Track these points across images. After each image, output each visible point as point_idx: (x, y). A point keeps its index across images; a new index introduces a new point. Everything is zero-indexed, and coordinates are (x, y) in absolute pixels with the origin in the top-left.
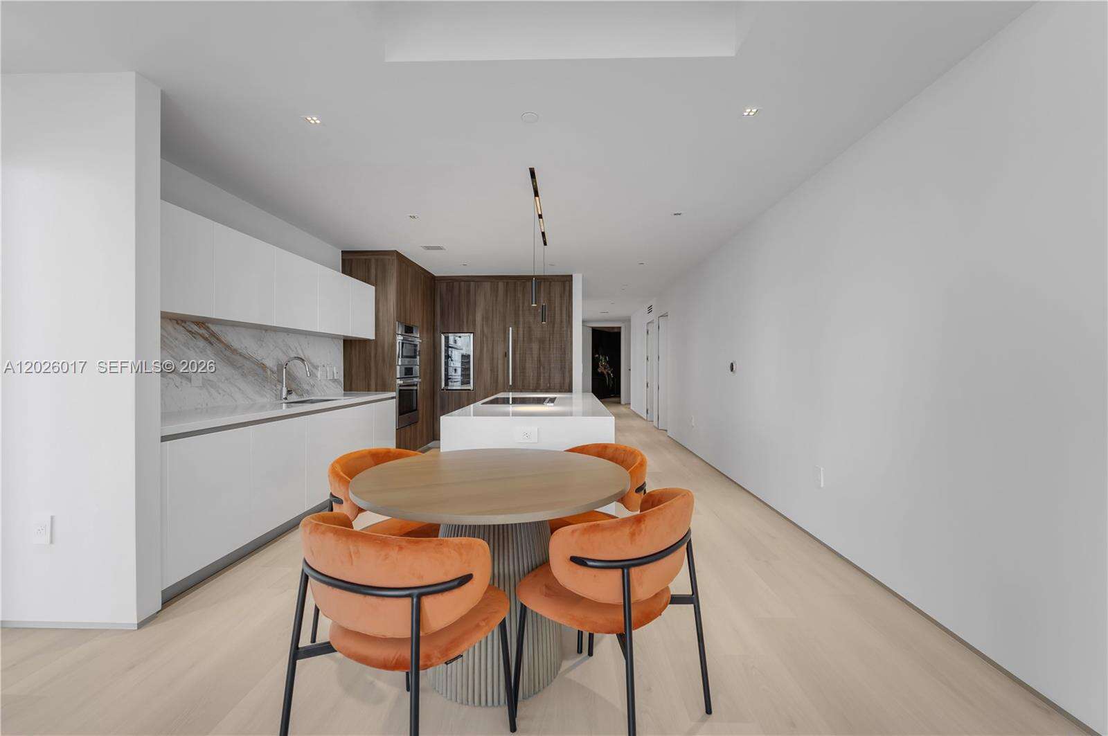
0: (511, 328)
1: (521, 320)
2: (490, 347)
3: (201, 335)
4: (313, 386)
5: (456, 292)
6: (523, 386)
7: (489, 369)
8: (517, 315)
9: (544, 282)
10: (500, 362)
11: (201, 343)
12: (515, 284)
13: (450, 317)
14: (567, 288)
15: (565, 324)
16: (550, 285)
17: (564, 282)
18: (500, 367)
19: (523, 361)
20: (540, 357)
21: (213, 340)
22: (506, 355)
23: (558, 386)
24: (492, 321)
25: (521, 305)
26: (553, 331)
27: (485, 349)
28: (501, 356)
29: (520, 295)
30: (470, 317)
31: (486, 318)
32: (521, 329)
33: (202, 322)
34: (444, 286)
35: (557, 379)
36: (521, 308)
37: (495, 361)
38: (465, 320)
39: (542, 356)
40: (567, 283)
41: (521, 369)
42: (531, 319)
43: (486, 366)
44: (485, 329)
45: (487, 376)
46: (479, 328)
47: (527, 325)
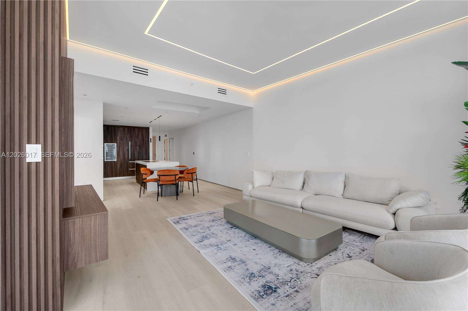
0: (130, 142)
1: (133, 139)
2: (123, 147)
5: (110, 130)
6: (134, 159)
8: (131, 138)
9: (140, 128)
10: (126, 152)
12: (131, 128)
13: (108, 138)
14: (148, 131)
16: (142, 130)
17: (146, 129)
19: (134, 152)
22: (128, 150)
23: (145, 159)
24: (123, 139)
25: (133, 135)
26: (143, 143)
27: (121, 148)
28: (126, 150)
29: (133, 132)
31: (121, 139)
32: (133, 143)
34: (105, 128)
35: (145, 157)
37: (124, 152)
38: (114, 139)
39: (140, 150)
40: (148, 130)
41: (133, 154)
42: (137, 139)
43: (121, 153)
44: (121, 142)
45: (121, 157)
46: (118, 142)
47: (135, 141)
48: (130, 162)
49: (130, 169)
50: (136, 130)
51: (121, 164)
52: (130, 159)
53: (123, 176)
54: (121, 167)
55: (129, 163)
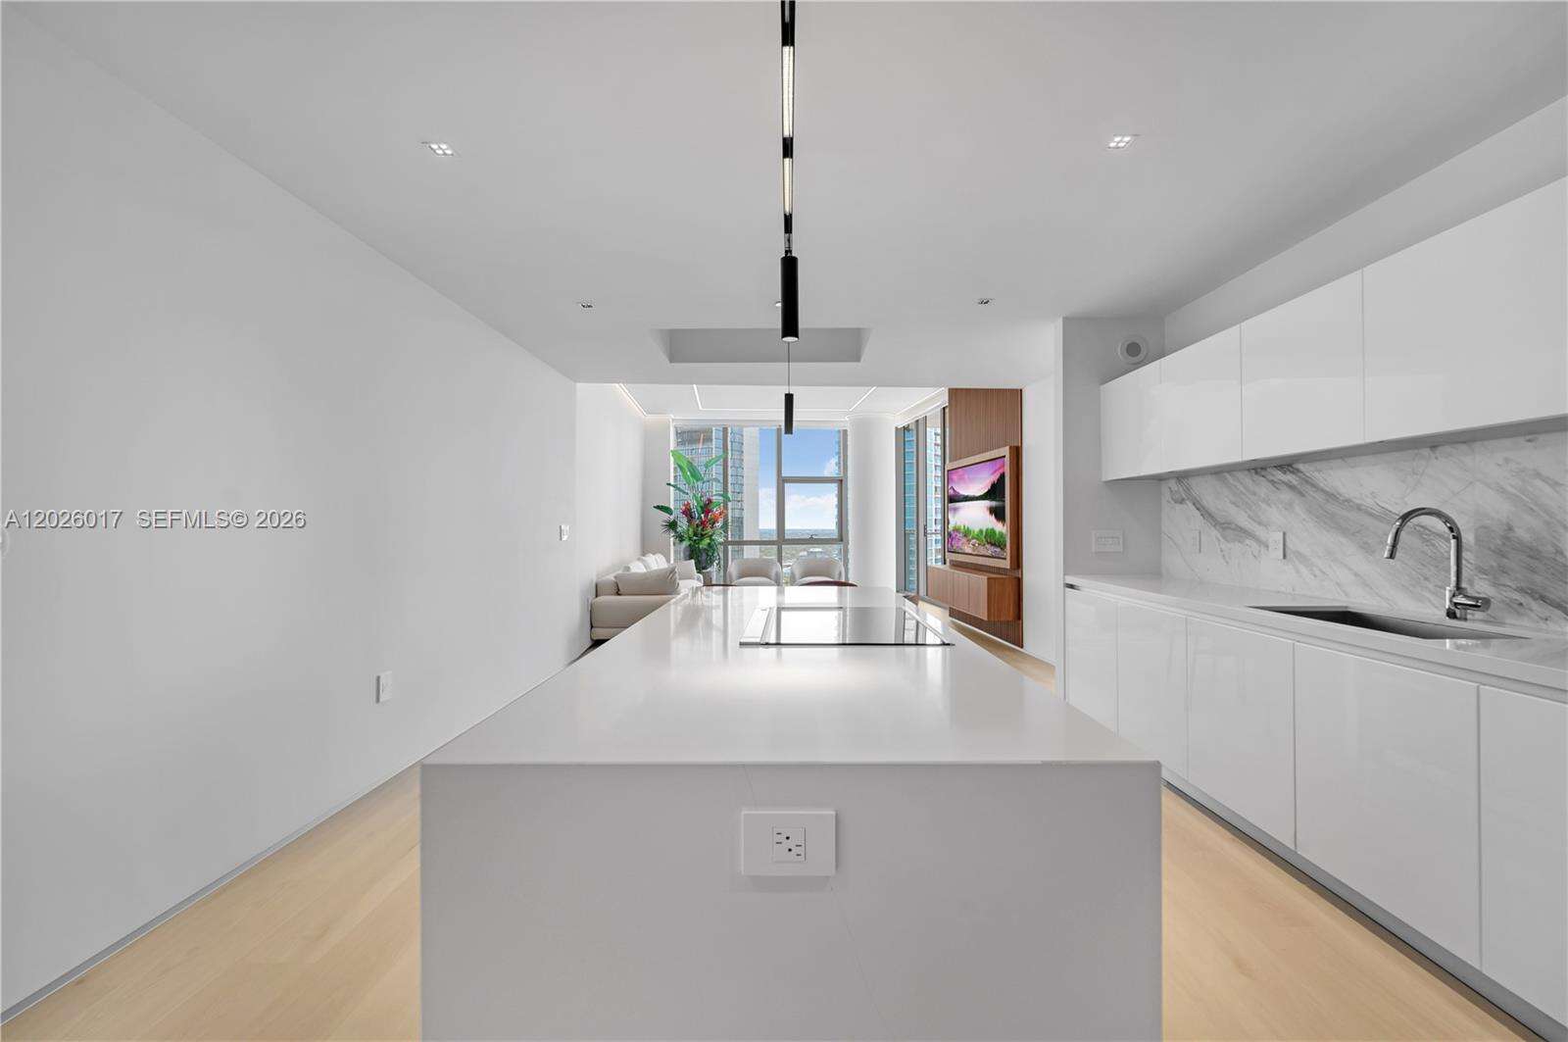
3: (1286, 484)
11: (1286, 495)
21: (1308, 489)
33: (1287, 464)
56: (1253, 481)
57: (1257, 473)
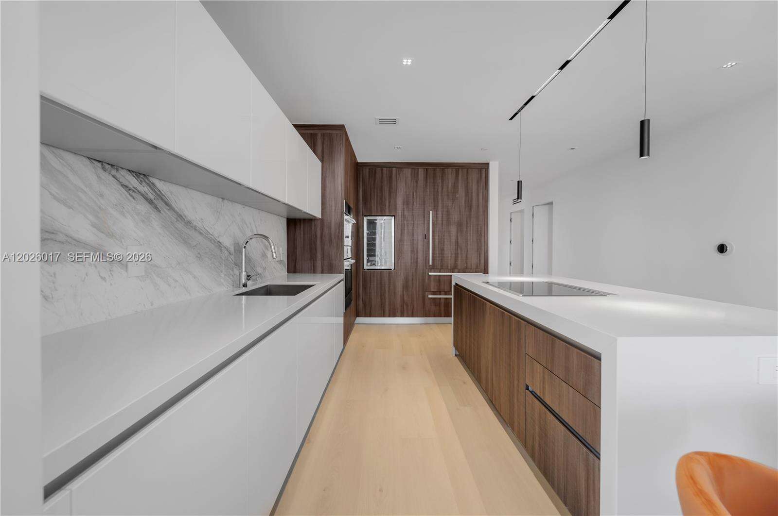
0: (431, 212)
1: (440, 204)
2: (411, 228)
4: (265, 269)
5: (378, 175)
6: (442, 266)
7: (410, 250)
8: (435, 200)
9: (462, 169)
10: (420, 244)
12: (434, 170)
13: (372, 201)
14: (484, 176)
15: (481, 209)
16: (467, 172)
17: (480, 170)
18: (420, 247)
19: (442, 242)
20: (457, 239)
22: (426, 237)
23: (474, 267)
24: (413, 204)
25: (440, 190)
26: (470, 215)
27: (406, 231)
28: (420, 238)
29: (439, 181)
30: (392, 201)
31: (406, 203)
32: (440, 213)
34: (366, 171)
35: (473, 260)
36: (440, 193)
37: (416, 243)
38: (387, 204)
39: (459, 238)
40: (484, 170)
41: (439, 250)
42: (450, 204)
43: (407, 247)
44: (406, 213)
45: (407, 256)
46: (399, 212)
47: (445, 210)
48: (430, 274)
49: (430, 296)
50: (450, 174)
51: (406, 281)
52: (431, 264)
53: (412, 316)
54: (406, 286)
55: (427, 277)
56: (99, 177)
57: (104, 169)
